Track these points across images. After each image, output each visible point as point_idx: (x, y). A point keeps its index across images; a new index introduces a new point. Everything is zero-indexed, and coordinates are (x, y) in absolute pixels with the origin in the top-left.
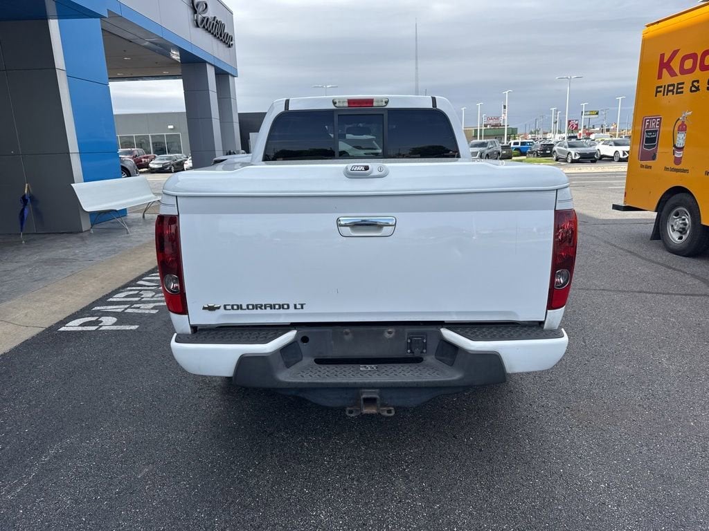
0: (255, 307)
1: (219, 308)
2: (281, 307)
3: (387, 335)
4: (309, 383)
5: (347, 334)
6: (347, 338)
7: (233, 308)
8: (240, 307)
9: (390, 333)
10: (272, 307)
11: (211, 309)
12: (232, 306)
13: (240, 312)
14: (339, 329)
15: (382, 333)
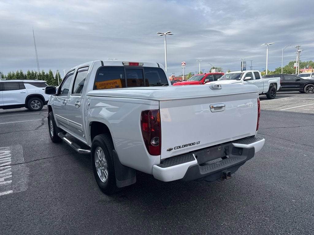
0: (185, 146)
1: (172, 149)
2: (193, 144)
3: (219, 149)
4: (210, 173)
5: (208, 151)
6: (208, 153)
7: (177, 148)
8: (180, 147)
9: (220, 148)
10: (190, 145)
11: (170, 150)
12: (177, 147)
13: (180, 149)
14: (205, 150)
15: (217, 149)
